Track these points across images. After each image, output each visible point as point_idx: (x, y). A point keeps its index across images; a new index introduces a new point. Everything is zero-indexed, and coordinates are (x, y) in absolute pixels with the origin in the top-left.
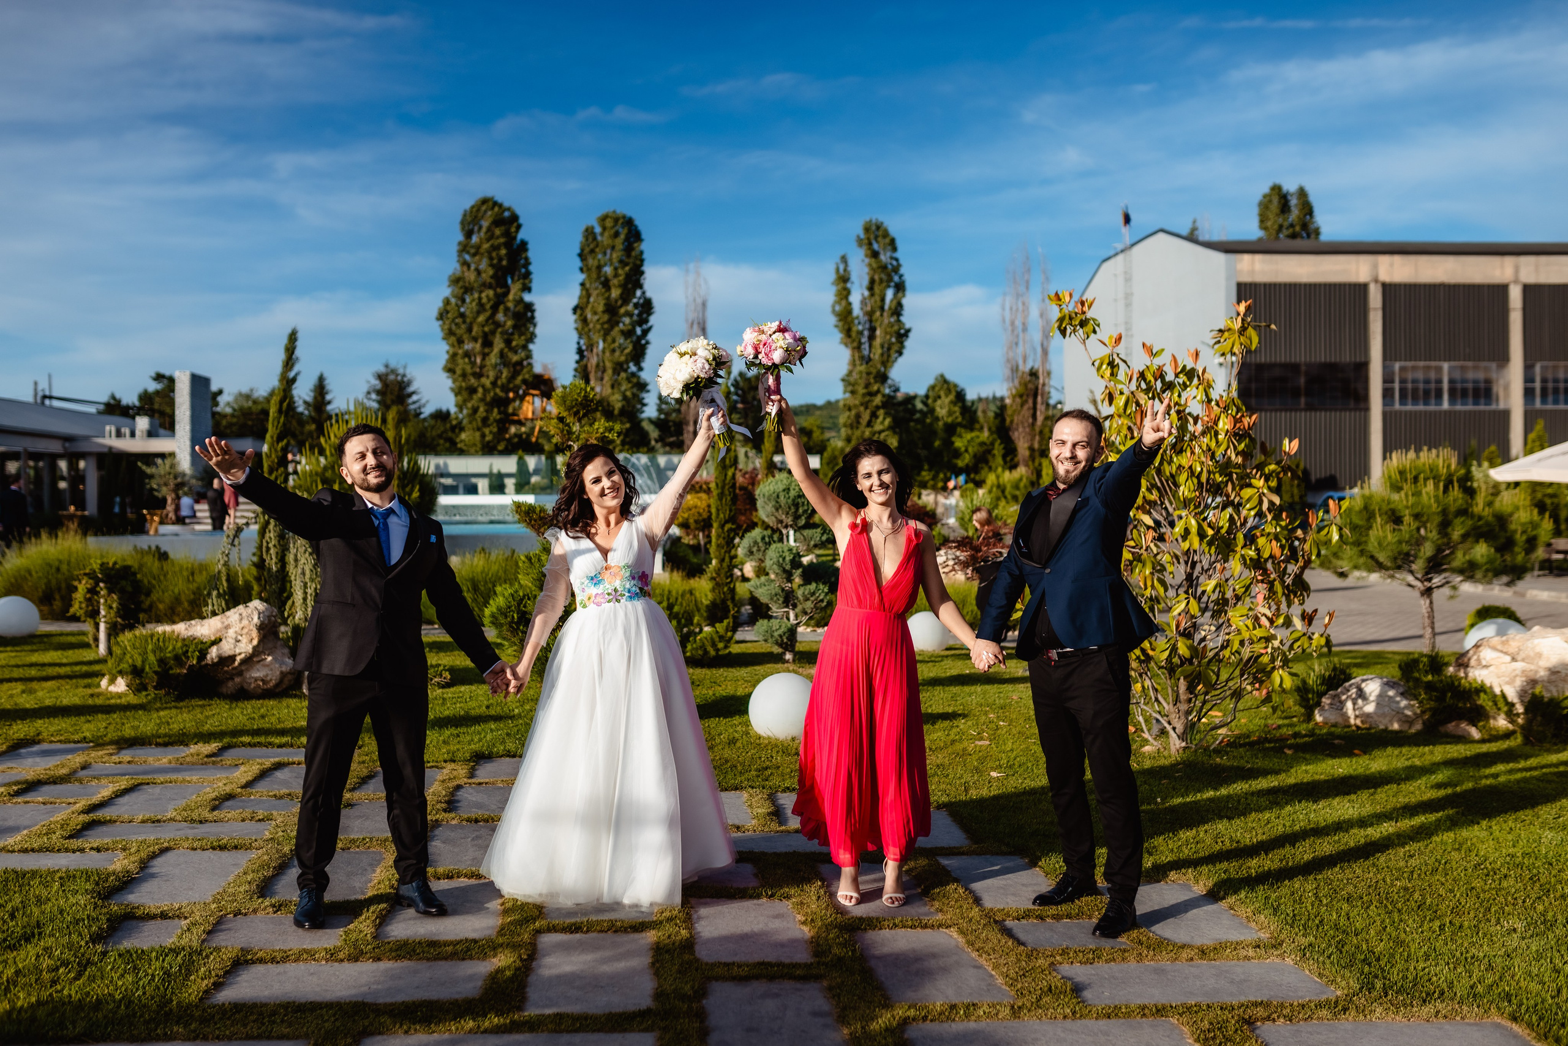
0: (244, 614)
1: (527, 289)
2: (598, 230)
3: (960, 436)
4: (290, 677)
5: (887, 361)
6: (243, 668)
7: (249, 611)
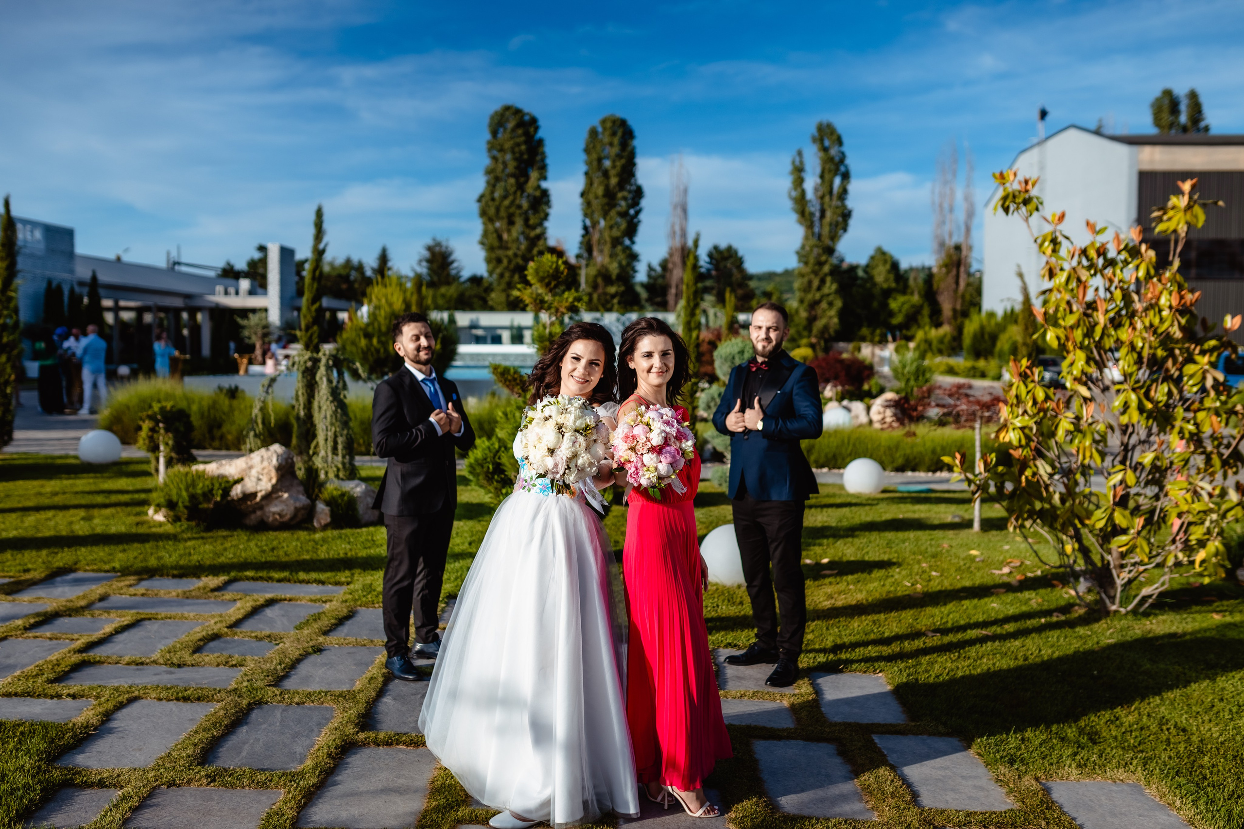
0: (265, 456)
1: (545, 178)
2: (600, 129)
3: (895, 299)
4: (303, 512)
5: (834, 237)
6: (264, 503)
7: (269, 453)
